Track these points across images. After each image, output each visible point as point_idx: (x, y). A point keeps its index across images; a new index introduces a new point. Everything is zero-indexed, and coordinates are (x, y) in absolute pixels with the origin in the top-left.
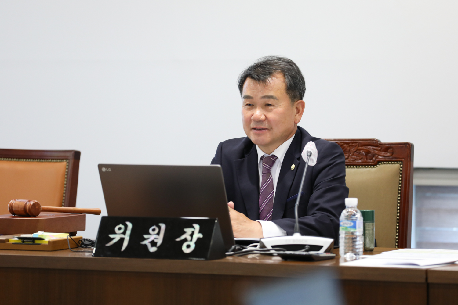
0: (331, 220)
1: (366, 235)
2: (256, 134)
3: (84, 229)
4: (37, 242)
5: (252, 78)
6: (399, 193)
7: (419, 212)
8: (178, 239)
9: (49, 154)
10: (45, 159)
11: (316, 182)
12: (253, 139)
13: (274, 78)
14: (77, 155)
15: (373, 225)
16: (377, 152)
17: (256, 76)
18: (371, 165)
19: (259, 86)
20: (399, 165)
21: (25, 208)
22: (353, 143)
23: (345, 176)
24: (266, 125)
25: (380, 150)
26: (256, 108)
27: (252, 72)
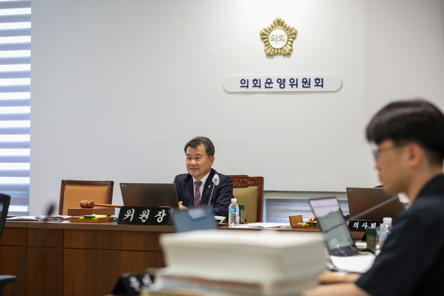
0: (226, 210)
1: (241, 216)
2: (192, 171)
3: (114, 215)
4: (92, 218)
5: (191, 146)
6: (257, 200)
7: (268, 211)
8: (155, 216)
9: (100, 183)
10: (98, 185)
11: (219, 193)
12: (191, 174)
13: (200, 146)
14: (112, 183)
15: (244, 211)
16: (247, 181)
17: (192, 145)
18: (244, 187)
19: (194, 150)
20: (257, 187)
21: (87, 204)
22: (236, 177)
23: (232, 191)
24: (197, 167)
25: (249, 180)
26: (192, 159)
27: (190, 143)
